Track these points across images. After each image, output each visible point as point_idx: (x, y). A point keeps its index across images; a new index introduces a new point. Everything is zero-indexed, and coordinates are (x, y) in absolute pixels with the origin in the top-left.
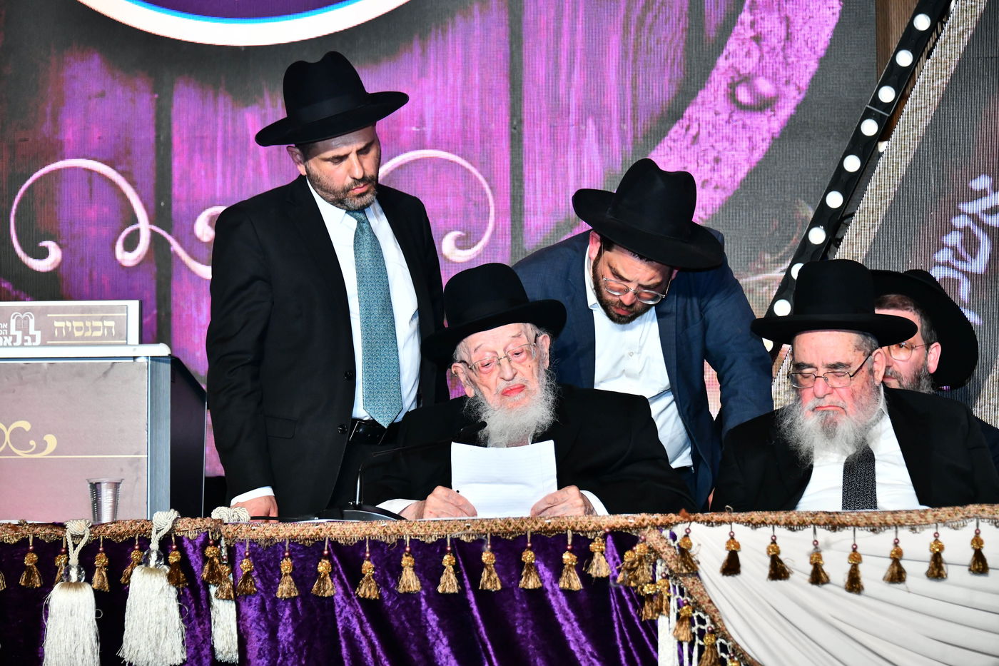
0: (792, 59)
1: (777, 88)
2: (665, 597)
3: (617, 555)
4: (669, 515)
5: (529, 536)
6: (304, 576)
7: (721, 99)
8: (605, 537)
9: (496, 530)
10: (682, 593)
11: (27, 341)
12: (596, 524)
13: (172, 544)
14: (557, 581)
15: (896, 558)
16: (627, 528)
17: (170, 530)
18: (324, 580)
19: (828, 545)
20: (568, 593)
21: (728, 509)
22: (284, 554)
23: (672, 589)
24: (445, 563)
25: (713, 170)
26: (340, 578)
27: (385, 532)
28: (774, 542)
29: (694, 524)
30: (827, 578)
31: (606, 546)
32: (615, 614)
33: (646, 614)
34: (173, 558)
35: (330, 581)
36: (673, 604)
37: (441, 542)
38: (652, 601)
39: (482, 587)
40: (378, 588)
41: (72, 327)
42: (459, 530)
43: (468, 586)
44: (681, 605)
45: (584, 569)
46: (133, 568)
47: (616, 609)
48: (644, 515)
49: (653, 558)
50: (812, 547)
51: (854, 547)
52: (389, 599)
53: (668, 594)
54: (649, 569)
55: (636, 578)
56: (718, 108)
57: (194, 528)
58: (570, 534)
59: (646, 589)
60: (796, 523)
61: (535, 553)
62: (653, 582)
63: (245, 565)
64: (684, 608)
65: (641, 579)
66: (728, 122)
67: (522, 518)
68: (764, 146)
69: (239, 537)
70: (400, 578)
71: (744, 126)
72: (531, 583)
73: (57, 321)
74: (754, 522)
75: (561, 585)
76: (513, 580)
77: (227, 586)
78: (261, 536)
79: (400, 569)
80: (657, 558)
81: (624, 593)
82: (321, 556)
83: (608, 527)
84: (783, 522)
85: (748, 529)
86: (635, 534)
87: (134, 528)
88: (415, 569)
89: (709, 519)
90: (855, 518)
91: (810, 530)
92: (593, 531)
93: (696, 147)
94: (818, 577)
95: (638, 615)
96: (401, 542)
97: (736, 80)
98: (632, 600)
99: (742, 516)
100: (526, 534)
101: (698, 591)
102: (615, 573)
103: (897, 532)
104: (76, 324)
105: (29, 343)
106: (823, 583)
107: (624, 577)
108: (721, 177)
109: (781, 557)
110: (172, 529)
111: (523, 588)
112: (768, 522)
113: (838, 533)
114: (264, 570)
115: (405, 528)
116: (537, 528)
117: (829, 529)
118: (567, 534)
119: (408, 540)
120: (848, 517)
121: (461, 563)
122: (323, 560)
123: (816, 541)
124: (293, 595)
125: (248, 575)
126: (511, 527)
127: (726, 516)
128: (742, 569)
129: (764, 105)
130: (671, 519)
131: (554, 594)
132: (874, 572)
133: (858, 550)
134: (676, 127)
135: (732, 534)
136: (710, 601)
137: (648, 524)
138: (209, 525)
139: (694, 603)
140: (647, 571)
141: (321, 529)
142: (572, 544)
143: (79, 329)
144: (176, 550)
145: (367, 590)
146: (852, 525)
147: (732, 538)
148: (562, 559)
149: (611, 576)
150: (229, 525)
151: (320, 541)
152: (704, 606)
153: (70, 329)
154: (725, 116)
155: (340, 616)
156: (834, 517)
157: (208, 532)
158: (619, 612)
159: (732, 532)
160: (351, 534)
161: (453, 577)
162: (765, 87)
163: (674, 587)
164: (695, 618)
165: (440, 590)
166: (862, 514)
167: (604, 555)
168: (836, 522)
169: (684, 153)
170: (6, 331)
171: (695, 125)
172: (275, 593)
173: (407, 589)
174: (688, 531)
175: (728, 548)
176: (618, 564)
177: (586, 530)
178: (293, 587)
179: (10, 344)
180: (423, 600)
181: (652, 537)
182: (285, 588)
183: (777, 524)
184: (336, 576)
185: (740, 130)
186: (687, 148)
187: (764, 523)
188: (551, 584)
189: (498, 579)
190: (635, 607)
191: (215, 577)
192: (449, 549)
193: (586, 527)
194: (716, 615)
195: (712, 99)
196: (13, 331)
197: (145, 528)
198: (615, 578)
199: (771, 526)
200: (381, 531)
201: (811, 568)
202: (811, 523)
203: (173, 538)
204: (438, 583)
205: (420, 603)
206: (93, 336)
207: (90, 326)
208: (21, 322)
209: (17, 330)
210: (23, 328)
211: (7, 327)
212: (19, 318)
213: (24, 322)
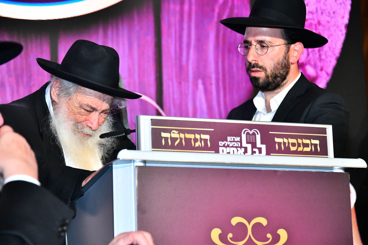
1: (317, 73)
11: (255, 152)
41: (289, 143)
73: (277, 138)
104: (291, 141)
105: (257, 154)
143: (293, 145)
153: (287, 145)
170: (239, 143)
179: (243, 154)
196: (244, 144)
206: (304, 151)
207: (301, 143)
208: (250, 137)
209: (247, 143)
210: (252, 142)
211: (239, 141)
212: (248, 134)
213: (252, 137)
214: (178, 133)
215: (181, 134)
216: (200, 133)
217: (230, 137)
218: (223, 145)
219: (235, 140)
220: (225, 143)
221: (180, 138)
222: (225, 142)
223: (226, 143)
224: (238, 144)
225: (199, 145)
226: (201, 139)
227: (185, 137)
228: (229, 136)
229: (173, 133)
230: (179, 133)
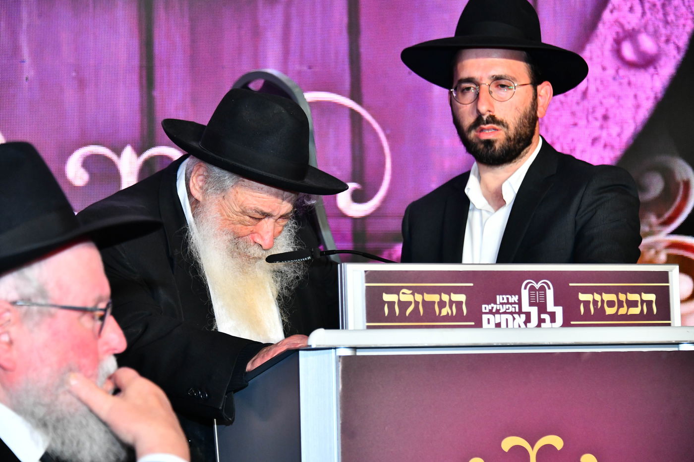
0: (671, 18)
1: (659, 47)
7: (607, 54)
11: (544, 321)
25: (602, 127)
41: (603, 301)
56: (605, 63)
66: (615, 78)
68: (649, 105)
71: (629, 83)
73: (583, 293)
93: (585, 103)
97: (621, 35)
104: (607, 297)
105: (547, 324)
108: (609, 135)
129: (647, 62)
143: (611, 304)
153: (600, 304)
154: (611, 72)
162: (647, 44)
169: (576, 108)
170: (517, 306)
179: (523, 325)
185: (625, 86)
196: (526, 307)
206: (629, 314)
207: (624, 300)
208: (536, 293)
209: (531, 304)
210: (539, 302)
211: (517, 301)
212: (532, 288)
213: (539, 293)
214: (411, 294)
215: (416, 294)
216: (449, 291)
217: (501, 296)
218: (490, 310)
219: (510, 301)
220: (493, 308)
221: (415, 301)
222: (492, 305)
223: (495, 306)
224: (515, 307)
225: (448, 313)
226: (451, 302)
227: (423, 300)
228: (499, 295)
229: (403, 293)
230: (413, 294)
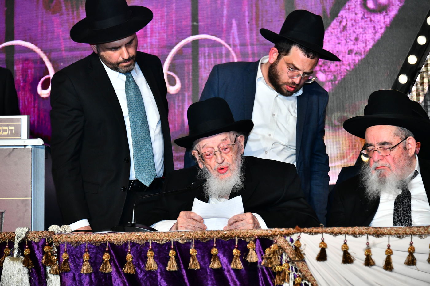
2: (287, 273)
3: (262, 250)
4: (290, 229)
5: (215, 240)
6: (95, 262)
7: (358, 6)
8: (255, 241)
9: (197, 237)
10: (296, 270)
12: (251, 234)
13: (26, 245)
14: (230, 264)
15: (411, 251)
16: (267, 236)
17: (24, 237)
18: (106, 264)
19: (374, 245)
20: (236, 271)
21: (321, 225)
22: (85, 250)
23: (291, 269)
24: (170, 255)
25: (354, 44)
26: (114, 262)
27: (138, 238)
28: (345, 243)
29: (302, 234)
30: (374, 262)
31: (256, 245)
32: (261, 282)
33: (277, 282)
34: (26, 252)
35: (109, 264)
36: (292, 276)
37: (168, 244)
38: (280, 275)
39: (190, 267)
40: (134, 268)
42: (178, 237)
43: (182, 267)
44: (296, 277)
45: (244, 258)
46: (5, 258)
47: (261, 279)
48: (276, 229)
49: (281, 251)
50: (366, 246)
51: (389, 246)
52: (141, 273)
53: (289, 272)
54: (278, 258)
55: (271, 263)
56: (357, 11)
57: (37, 236)
58: (237, 239)
59: (277, 269)
60: (357, 233)
61: (218, 249)
62: (281, 265)
63: (64, 256)
64: (297, 279)
65: (274, 263)
66: (362, 18)
67: (211, 231)
68: (382, 31)
69: (61, 241)
70: (147, 262)
71: (371, 21)
72: (215, 265)
74: (335, 233)
75: (232, 266)
76: (207, 263)
77: (56, 267)
78: (73, 240)
79: (146, 258)
80: (283, 252)
81: (265, 270)
82: (104, 251)
83: (257, 235)
84: (351, 233)
85: (332, 236)
86: (271, 239)
87: (6, 236)
88: (154, 258)
89: (311, 231)
90: (389, 230)
91: (365, 237)
92: (249, 237)
93: (345, 33)
94: (369, 262)
95: (272, 283)
96: (147, 243)
98: (269, 274)
99: (329, 229)
100: (214, 239)
101: (305, 269)
102: (261, 260)
103: (412, 238)
106: (372, 265)
107: (265, 262)
108: (359, 48)
109: (349, 251)
110: (26, 237)
111: (212, 268)
112: (342, 233)
113: (380, 238)
114: (74, 259)
115: (149, 236)
116: (219, 236)
117: (375, 237)
118: (235, 239)
119: (151, 242)
120: (386, 230)
121: (179, 254)
122: (105, 253)
123: (368, 243)
124: (89, 272)
125: (66, 261)
126: (206, 235)
127: (320, 230)
128: (328, 258)
129: (381, 9)
130: (291, 231)
131: (229, 271)
132: (399, 259)
133: (391, 248)
134: (335, 21)
135: (323, 239)
136: (311, 275)
137: (278, 234)
138: (46, 235)
139: (303, 276)
140: (277, 259)
141: (105, 237)
142: (238, 245)
144: (28, 248)
145: (128, 269)
146: (388, 234)
147: (323, 241)
148: (233, 252)
149: (259, 262)
150: (56, 235)
151: (104, 243)
152: (308, 278)
154: (360, 15)
155: (115, 282)
156: (378, 230)
157: (45, 238)
158: (263, 281)
159: (323, 238)
160: (120, 239)
161: (174, 262)
163: (292, 267)
164: (303, 284)
165: (168, 269)
166: (393, 228)
167: (255, 251)
168: (379, 233)
169: (339, 35)
171: (345, 21)
172: (80, 271)
173: (150, 269)
174: (299, 237)
175: (320, 246)
176: (262, 255)
177: (245, 237)
178: (89, 267)
180: (159, 274)
181: (280, 241)
182: (86, 268)
183: (348, 233)
184: (112, 261)
185: (368, 22)
186: (341, 32)
187: (340, 233)
188: (227, 266)
189: (198, 263)
190: (271, 278)
191: (49, 262)
192: (172, 247)
193: (245, 235)
194: (314, 283)
195: (354, 6)
197: (11, 236)
198: (260, 263)
199: (344, 235)
200: (137, 238)
201: (365, 257)
202: (366, 233)
203: (26, 242)
204: (167, 266)
205: (157, 276)
206: (3, 134)
207: (1, 129)
